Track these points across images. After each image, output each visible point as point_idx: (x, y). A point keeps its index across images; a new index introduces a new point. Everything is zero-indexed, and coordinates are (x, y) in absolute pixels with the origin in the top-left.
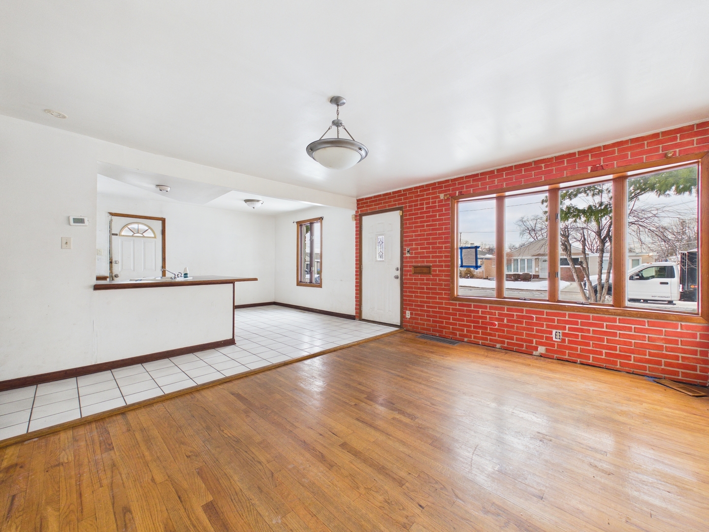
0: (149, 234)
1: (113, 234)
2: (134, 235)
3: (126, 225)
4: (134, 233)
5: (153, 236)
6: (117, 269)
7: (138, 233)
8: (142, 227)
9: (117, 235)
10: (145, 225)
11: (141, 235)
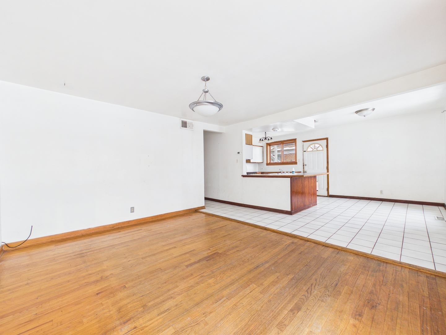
0: (320, 148)
1: (304, 151)
2: (313, 150)
3: (309, 146)
4: (313, 149)
5: (322, 149)
6: (306, 168)
7: (315, 149)
8: (317, 146)
9: (305, 151)
10: (318, 144)
11: (316, 150)
